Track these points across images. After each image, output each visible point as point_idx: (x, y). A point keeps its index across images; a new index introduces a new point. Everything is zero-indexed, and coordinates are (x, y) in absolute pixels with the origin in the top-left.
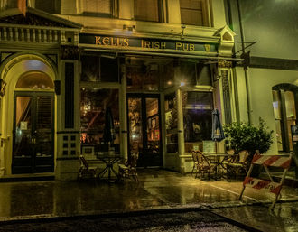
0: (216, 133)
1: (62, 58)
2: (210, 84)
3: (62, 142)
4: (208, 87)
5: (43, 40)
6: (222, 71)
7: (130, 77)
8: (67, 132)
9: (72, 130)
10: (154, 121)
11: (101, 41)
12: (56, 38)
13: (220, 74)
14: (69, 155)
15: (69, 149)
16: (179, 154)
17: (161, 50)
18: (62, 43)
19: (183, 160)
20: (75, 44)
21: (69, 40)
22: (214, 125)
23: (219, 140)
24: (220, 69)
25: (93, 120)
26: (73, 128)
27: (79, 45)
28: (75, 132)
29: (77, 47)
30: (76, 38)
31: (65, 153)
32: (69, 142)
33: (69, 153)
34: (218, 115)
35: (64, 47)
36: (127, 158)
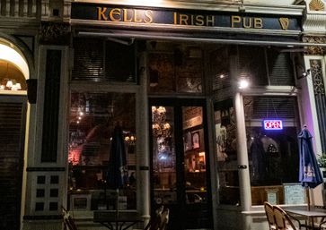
0: (307, 173)
1: (42, 42)
2: (292, 83)
3: (35, 185)
4: (288, 88)
5: (12, 13)
6: (311, 61)
7: (155, 67)
8: (45, 169)
9: (52, 165)
10: (196, 137)
11: (107, 14)
12: (34, 9)
13: (308, 66)
14: (46, 211)
15: (47, 200)
16: (242, 207)
17: (207, 28)
18: (44, 18)
19: (249, 220)
20: (65, 20)
21: (56, 13)
22: (302, 158)
23: (313, 185)
24: (307, 59)
25: (92, 131)
26: (55, 161)
27: (71, 21)
28: (58, 169)
29: (68, 24)
30: (67, 10)
31: (39, 206)
32: (48, 186)
33: (47, 206)
34: (308, 140)
35: (46, 24)
36: (148, 215)
